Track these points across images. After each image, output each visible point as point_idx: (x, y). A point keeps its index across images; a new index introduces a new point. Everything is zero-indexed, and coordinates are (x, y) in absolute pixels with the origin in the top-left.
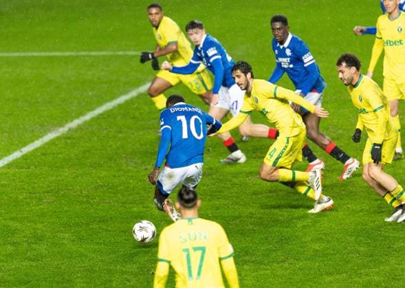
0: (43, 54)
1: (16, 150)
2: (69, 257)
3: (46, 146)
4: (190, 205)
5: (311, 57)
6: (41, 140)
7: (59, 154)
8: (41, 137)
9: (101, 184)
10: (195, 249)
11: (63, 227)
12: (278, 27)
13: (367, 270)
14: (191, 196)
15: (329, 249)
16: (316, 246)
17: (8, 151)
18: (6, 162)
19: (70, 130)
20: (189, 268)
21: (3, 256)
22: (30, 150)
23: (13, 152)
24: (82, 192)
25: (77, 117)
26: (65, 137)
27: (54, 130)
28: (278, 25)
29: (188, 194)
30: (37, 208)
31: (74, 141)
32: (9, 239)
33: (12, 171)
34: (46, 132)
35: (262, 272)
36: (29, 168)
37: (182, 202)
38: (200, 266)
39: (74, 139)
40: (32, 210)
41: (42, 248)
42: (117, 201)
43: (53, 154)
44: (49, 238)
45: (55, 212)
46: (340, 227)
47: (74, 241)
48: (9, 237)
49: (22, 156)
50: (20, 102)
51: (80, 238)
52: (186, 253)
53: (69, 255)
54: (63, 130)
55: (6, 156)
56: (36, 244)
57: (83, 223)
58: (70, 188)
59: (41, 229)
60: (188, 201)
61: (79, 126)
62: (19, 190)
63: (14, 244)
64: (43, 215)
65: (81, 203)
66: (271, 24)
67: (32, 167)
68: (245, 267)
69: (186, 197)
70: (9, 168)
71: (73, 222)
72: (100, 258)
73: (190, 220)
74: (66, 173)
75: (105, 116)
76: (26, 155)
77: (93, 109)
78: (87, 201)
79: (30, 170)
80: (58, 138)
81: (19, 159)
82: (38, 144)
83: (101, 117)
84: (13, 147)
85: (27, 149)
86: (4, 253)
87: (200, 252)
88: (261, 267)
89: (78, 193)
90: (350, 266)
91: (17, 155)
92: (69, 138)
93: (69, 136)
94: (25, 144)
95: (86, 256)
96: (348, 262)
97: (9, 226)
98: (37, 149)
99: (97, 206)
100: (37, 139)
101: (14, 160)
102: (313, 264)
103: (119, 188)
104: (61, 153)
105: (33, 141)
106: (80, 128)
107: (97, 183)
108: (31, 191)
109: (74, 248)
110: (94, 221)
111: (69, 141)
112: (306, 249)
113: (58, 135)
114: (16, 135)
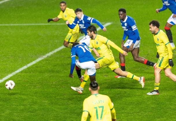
0: (36, 24)
1: (25, 65)
2: (47, 111)
3: (38, 64)
4: (95, 89)
5: (136, 27)
6: (35, 61)
7: (43, 67)
8: (36, 59)
9: (61, 80)
10: (100, 107)
11: (45, 98)
12: (121, 13)
13: (174, 116)
14: (96, 85)
15: (158, 107)
16: (153, 106)
17: (21, 66)
18: (20, 71)
19: (48, 57)
20: (97, 115)
21: (19, 110)
22: (31, 65)
23: (24, 66)
24: (53, 83)
25: (51, 51)
26: (46, 60)
27: (41, 57)
28: (121, 12)
29: (94, 84)
30: (34, 90)
31: (50, 61)
32: (22, 103)
33: (23, 74)
34: (37, 58)
35: (130, 117)
36: (30, 73)
37: (92, 88)
38: (102, 115)
39: (50, 60)
40: (32, 91)
41: (36, 107)
42: (68, 87)
43: (40, 67)
44: (39, 103)
45: (41, 92)
46: (163, 98)
47: (49, 104)
48: (22, 102)
49: (28, 68)
50: (26, 45)
51: (52, 103)
52: (96, 109)
53: (47, 110)
54: (45, 57)
55: (20, 68)
56: (33, 105)
57: (53, 96)
58: (48, 81)
59: (35, 99)
60: (94, 87)
61: (51, 55)
62: (26, 82)
63: (24, 105)
64: (36, 93)
65: (53, 88)
66: (119, 12)
67: (32, 73)
68: (122, 115)
69: (93, 85)
70: (22, 73)
71: (49, 96)
72: (61, 111)
73: (96, 95)
74: (46, 75)
75: (63, 51)
76: (29, 67)
77: (57, 48)
78: (55, 87)
79: (31, 74)
80: (43, 60)
81: (26, 69)
82: (34, 63)
83: (61, 51)
84: (23, 64)
85: (29, 65)
86: (19, 109)
87: (101, 109)
88: (129, 115)
89: (51, 83)
90: (167, 114)
91: (25, 67)
92: (47, 60)
93: (47, 59)
94: (29, 63)
95: (55, 110)
96: (166, 113)
97: (22, 98)
98: (34, 65)
99: (59, 89)
100: (34, 61)
101: (24, 70)
102: (151, 113)
103: (68, 81)
104: (44, 67)
105: (32, 62)
106: (52, 56)
107: (59, 79)
108: (31, 83)
109: (50, 107)
110: (58, 95)
111: (47, 61)
112: (148, 107)
113: (43, 59)
114: (25, 59)
